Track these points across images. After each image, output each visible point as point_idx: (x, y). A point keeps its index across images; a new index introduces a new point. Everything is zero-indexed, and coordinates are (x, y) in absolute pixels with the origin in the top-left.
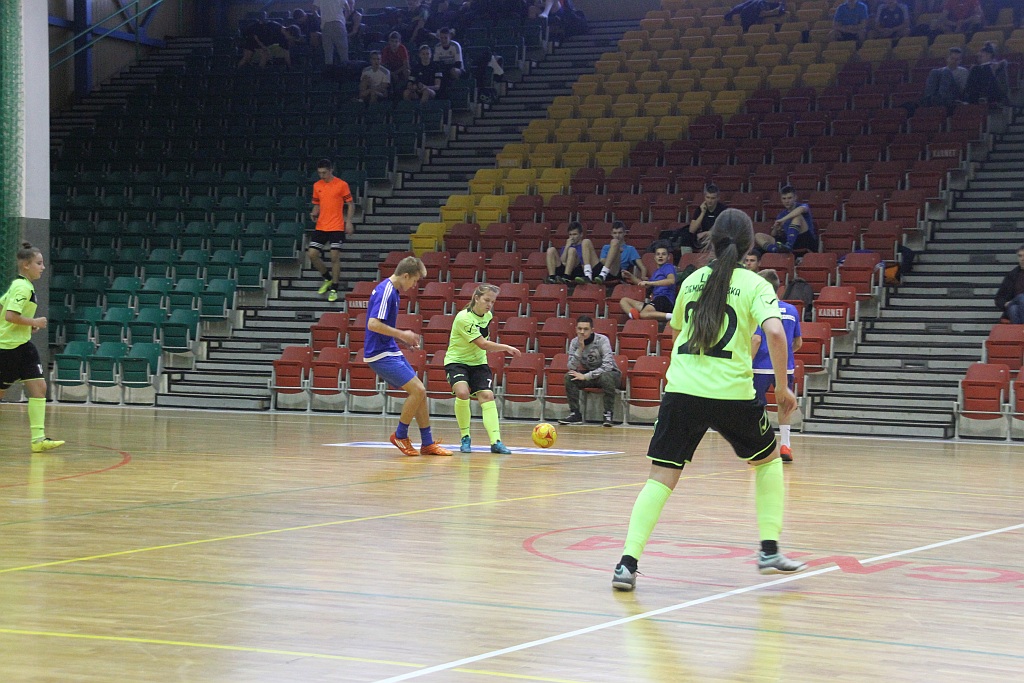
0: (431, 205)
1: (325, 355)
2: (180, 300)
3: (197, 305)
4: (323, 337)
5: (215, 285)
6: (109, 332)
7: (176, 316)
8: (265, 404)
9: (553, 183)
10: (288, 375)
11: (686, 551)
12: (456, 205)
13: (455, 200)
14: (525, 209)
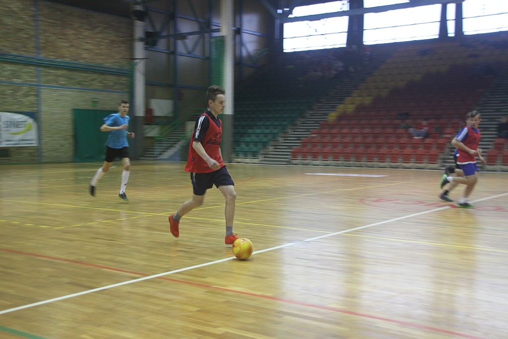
0: (333, 108)
1: (305, 150)
2: (266, 135)
3: (270, 137)
4: (304, 144)
5: (275, 131)
6: (248, 144)
7: (265, 140)
8: (289, 163)
9: (368, 101)
10: (294, 155)
11: (405, 202)
12: (341, 108)
13: (341, 106)
14: (360, 108)
